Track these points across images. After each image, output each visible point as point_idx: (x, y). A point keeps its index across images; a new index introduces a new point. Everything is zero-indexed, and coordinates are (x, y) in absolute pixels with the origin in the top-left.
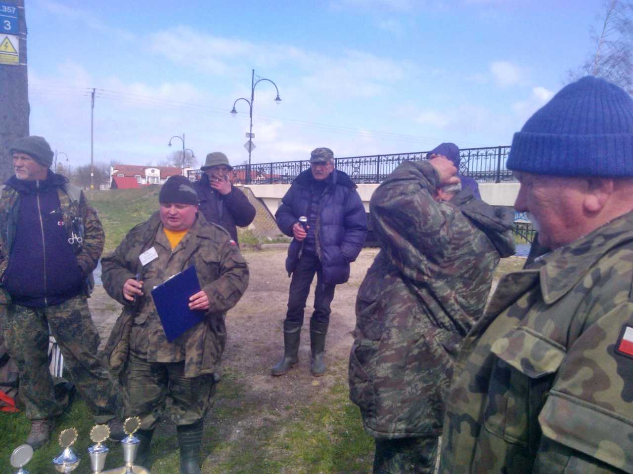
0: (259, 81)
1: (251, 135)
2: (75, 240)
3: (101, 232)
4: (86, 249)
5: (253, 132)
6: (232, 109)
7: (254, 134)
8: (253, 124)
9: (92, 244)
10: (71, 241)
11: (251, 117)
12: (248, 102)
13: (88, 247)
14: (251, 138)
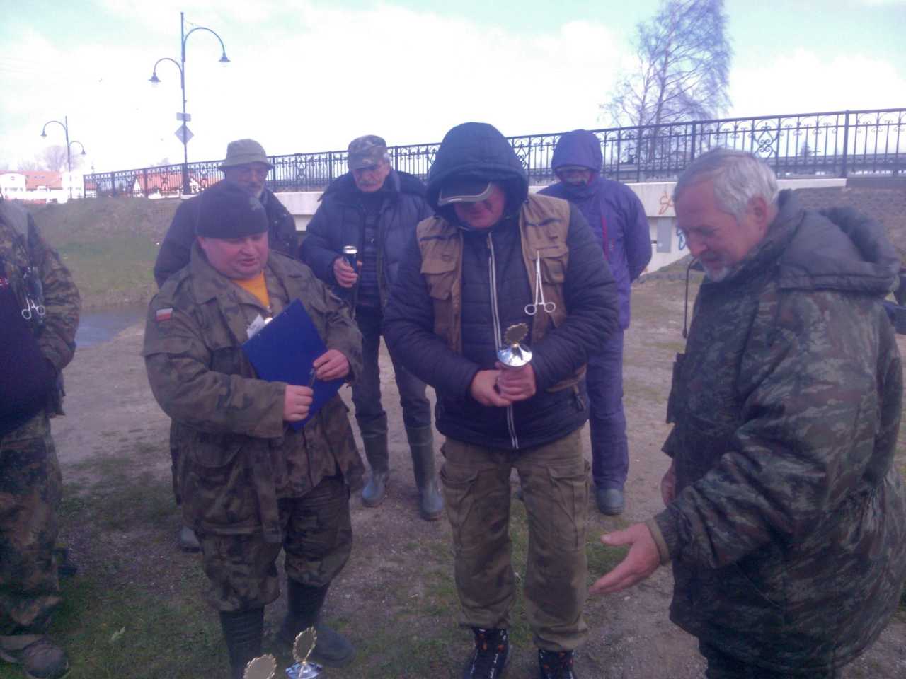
0: (193, 30)
1: (184, 117)
2: (33, 310)
3: (73, 290)
4: (52, 325)
5: (187, 112)
6: (152, 75)
7: (189, 115)
8: (186, 99)
9: (60, 313)
10: (26, 313)
11: (183, 87)
12: (177, 64)
13: (54, 321)
14: (185, 121)
